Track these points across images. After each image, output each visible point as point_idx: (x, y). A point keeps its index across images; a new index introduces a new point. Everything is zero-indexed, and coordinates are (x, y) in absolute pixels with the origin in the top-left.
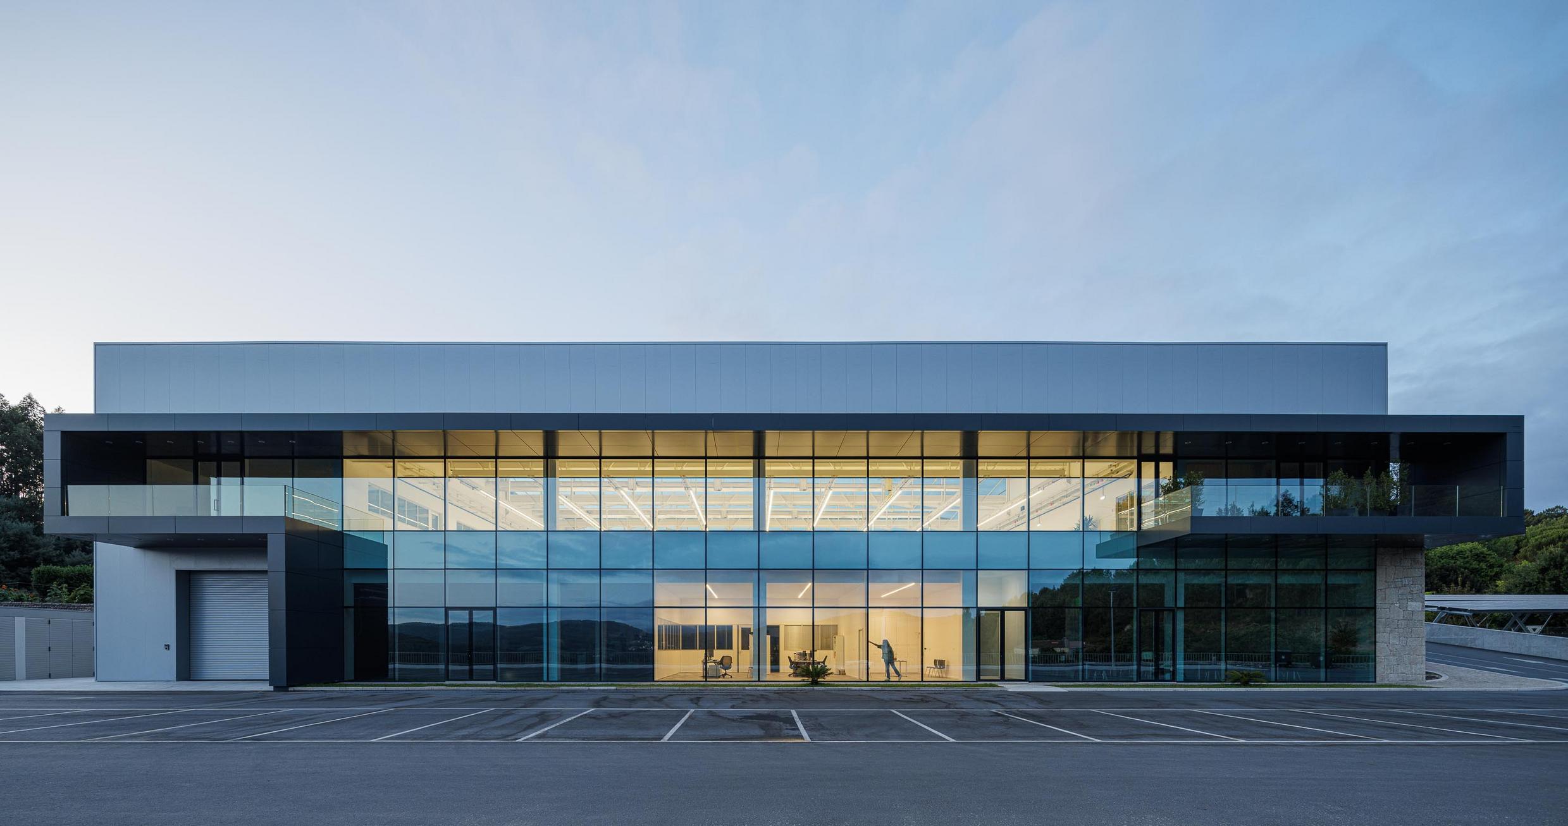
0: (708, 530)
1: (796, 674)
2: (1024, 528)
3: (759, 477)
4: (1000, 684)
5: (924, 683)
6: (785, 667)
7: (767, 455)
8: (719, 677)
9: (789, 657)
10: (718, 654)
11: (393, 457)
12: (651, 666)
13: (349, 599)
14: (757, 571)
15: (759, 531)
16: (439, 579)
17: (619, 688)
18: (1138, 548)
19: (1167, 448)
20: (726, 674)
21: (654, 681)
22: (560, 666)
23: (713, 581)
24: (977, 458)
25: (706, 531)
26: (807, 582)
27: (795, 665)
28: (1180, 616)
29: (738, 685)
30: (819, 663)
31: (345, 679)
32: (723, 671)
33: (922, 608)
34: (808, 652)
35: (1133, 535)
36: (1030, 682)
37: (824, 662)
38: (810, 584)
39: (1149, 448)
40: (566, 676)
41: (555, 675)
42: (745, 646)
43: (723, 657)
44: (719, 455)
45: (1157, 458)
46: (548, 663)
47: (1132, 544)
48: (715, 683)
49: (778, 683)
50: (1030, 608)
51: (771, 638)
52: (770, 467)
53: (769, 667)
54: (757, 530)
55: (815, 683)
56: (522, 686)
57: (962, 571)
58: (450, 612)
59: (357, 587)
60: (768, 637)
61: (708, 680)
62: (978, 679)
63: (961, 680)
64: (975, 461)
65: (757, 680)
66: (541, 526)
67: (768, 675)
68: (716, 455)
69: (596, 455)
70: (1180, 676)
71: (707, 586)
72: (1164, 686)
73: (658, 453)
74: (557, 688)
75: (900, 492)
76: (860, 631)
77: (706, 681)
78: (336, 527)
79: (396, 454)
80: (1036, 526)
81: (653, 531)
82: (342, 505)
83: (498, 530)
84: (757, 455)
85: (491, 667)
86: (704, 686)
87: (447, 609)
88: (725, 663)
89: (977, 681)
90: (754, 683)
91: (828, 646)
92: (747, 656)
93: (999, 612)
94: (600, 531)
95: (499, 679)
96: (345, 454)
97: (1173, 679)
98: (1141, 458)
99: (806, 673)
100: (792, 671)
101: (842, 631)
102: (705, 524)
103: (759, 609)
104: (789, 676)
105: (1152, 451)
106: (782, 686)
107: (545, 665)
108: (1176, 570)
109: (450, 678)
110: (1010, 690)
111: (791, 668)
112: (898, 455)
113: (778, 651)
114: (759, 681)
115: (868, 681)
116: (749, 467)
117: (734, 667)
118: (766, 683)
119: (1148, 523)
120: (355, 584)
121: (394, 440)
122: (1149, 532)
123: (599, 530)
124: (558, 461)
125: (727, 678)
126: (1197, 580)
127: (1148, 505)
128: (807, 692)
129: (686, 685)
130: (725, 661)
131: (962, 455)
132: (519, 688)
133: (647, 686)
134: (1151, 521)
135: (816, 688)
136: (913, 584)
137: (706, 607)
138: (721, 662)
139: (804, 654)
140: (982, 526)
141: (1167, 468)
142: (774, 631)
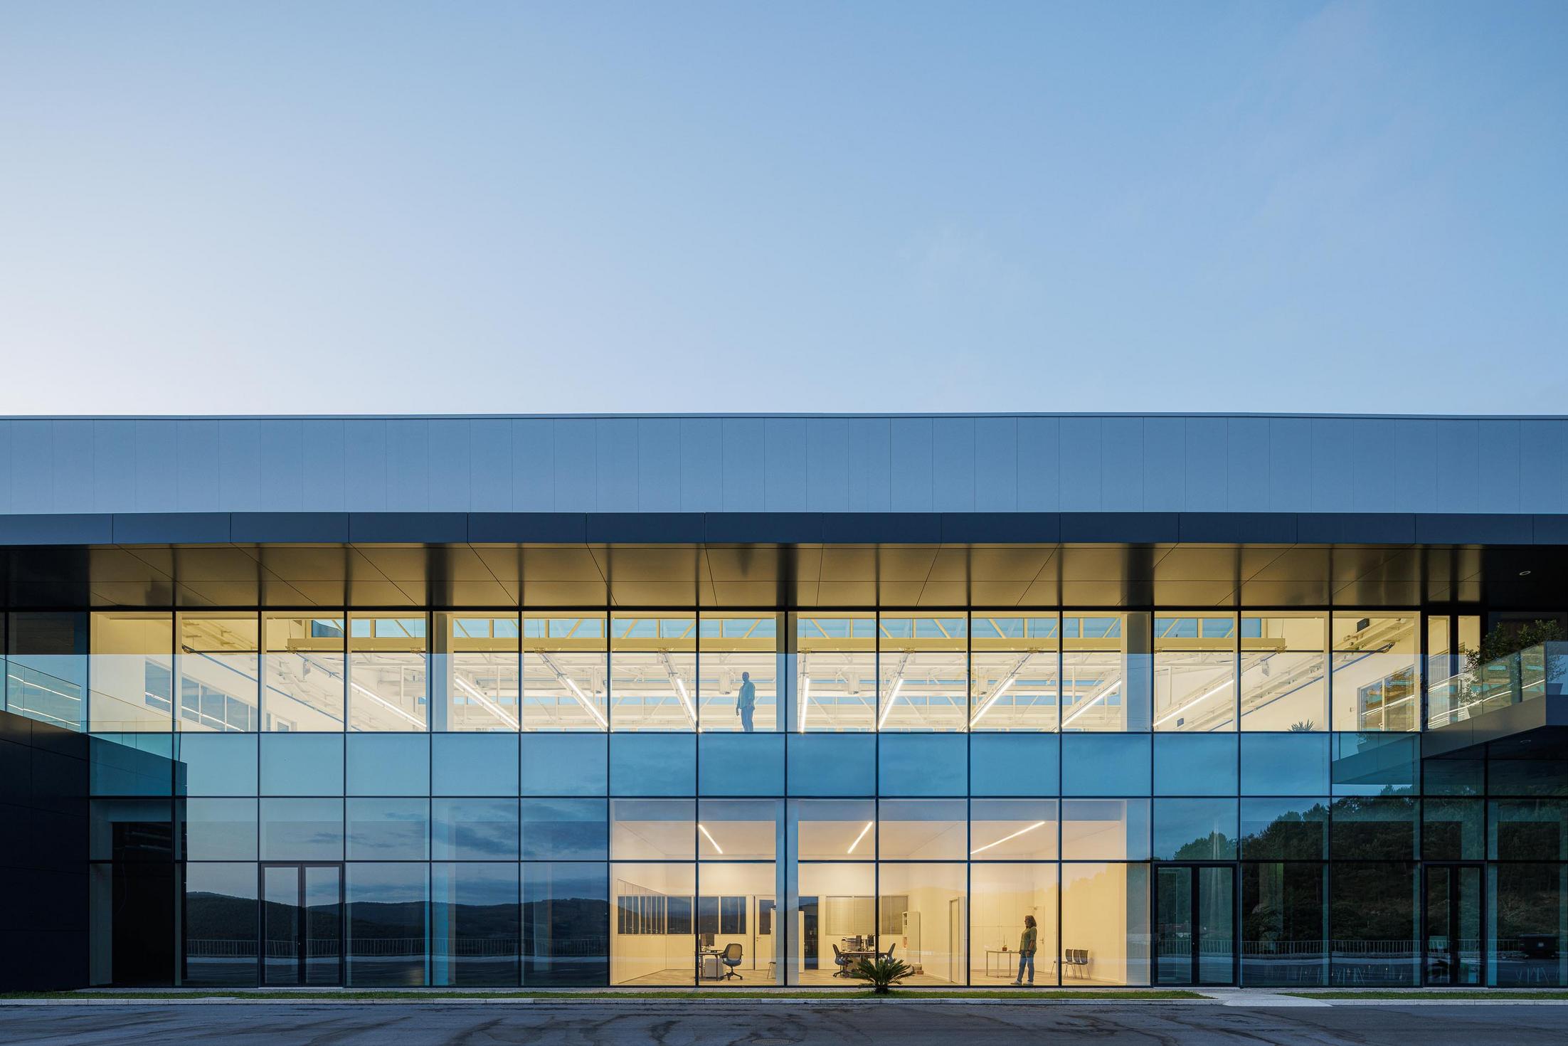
0: (700, 730)
1: (845, 974)
2: (1232, 727)
3: (786, 652)
4: (1203, 991)
5: (1064, 990)
6: (827, 959)
7: (800, 603)
8: (722, 978)
9: (835, 947)
10: (722, 941)
11: (174, 609)
12: (604, 959)
13: (101, 847)
14: (783, 800)
15: (786, 733)
16: (247, 813)
17: (538, 1000)
18: (1422, 760)
19: (1470, 592)
20: (732, 973)
21: (608, 986)
22: (453, 959)
23: (712, 817)
24: (1153, 608)
25: (697, 733)
26: (869, 819)
27: (844, 959)
28: (1492, 874)
29: (748, 995)
30: (882, 955)
31: (92, 983)
32: (728, 969)
33: (1060, 862)
34: (865, 937)
35: (1413, 738)
36: (1241, 987)
37: (889, 954)
38: (870, 825)
39: (1439, 593)
40: (464, 977)
41: (443, 976)
42: (765, 929)
43: (729, 946)
44: (720, 604)
45: (1454, 609)
46: (431, 954)
47: (1411, 756)
48: (711, 990)
49: (818, 990)
50: (1241, 861)
51: (806, 917)
52: (804, 621)
53: (801, 960)
54: (783, 731)
55: (882, 991)
56: (370, 995)
57: (1125, 800)
58: (267, 870)
59: (118, 827)
60: (801, 914)
61: (701, 983)
62: (1155, 982)
63: (1124, 983)
64: (1148, 614)
65: (783, 984)
66: (423, 726)
67: (802, 977)
68: (714, 604)
69: (514, 604)
70: (1492, 977)
71: (700, 826)
72: (1464, 996)
73: (618, 600)
74: (431, 1001)
75: (1011, 681)
76: (951, 902)
77: (697, 986)
78: (78, 727)
79: (179, 603)
80: (1250, 724)
81: (609, 733)
82: (88, 690)
83: (348, 730)
84: (783, 604)
85: (335, 960)
86: (690, 995)
87: (261, 865)
88: (731, 957)
89: (1151, 986)
90: (777, 991)
91: (897, 931)
92: (768, 944)
93: (1189, 869)
94: (520, 733)
95: (349, 984)
96: (93, 604)
97: (1482, 982)
98: (1428, 609)
99: (866, 971)
100: (838, 968)
101: (916, 906)
102: (695, 719)
103: (786, 865)
104: (835, 975)
105: (1446, 597)
106: (825, 995)
107: (427, 957)
108: (1486, 798)
109: (266, 982)
110: (1228, 1004)
111: (837, 962)
112: (1019, 604)
113: (816, 937)
114: (786, 986)
115: (969, 986)
116: (768, 624)
117: (746, 961)
118: (798, 990)
119: (1439, 720)
120: (114, 824)
121: (174, 581)
122: (1440, 734)
123: (517, 731)
124: (450, 615)
125: (734, 981)
126: (1522, 816)
127: (1440, 688)
128: (871, 1008)
129: (659, 995)
130: (732, 951)
131: (1126, 604)
132: (363, 1001)
133: (591, 996)
134: (1446, 715)
135: (886, 1000)
136: (1042, 823)
137: (697, 861)
138: (725, 955)
139: (858, 941)
140: (1164, 721)
141: (1470, 628)
142: (810, 907)
